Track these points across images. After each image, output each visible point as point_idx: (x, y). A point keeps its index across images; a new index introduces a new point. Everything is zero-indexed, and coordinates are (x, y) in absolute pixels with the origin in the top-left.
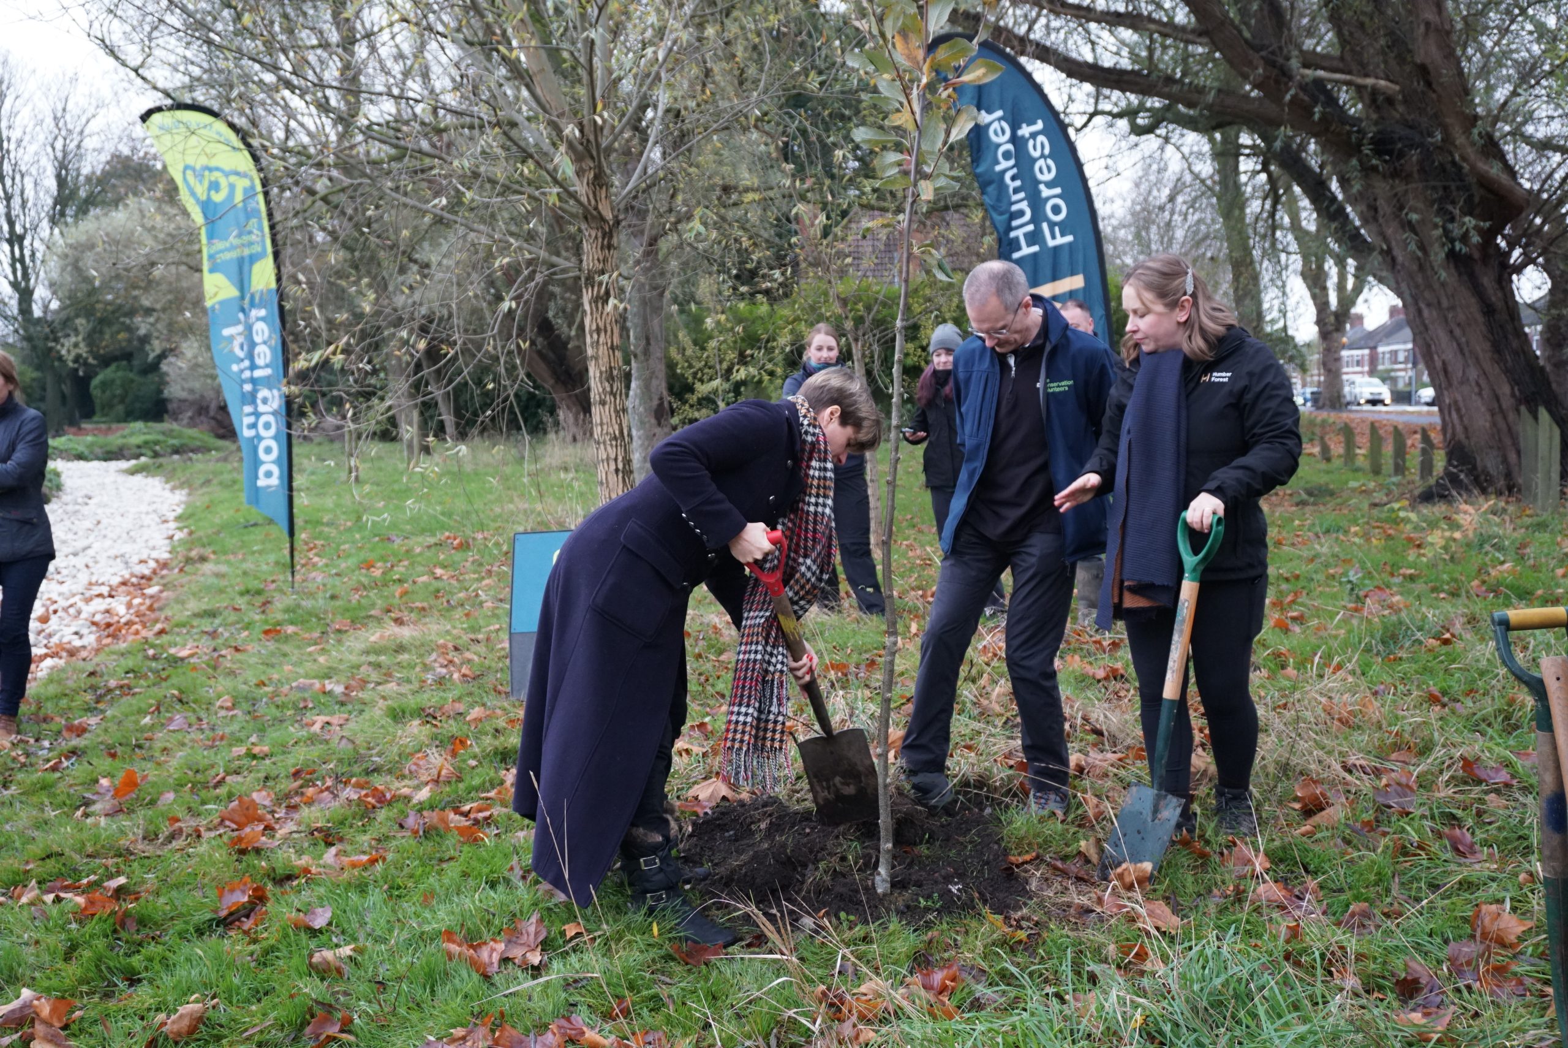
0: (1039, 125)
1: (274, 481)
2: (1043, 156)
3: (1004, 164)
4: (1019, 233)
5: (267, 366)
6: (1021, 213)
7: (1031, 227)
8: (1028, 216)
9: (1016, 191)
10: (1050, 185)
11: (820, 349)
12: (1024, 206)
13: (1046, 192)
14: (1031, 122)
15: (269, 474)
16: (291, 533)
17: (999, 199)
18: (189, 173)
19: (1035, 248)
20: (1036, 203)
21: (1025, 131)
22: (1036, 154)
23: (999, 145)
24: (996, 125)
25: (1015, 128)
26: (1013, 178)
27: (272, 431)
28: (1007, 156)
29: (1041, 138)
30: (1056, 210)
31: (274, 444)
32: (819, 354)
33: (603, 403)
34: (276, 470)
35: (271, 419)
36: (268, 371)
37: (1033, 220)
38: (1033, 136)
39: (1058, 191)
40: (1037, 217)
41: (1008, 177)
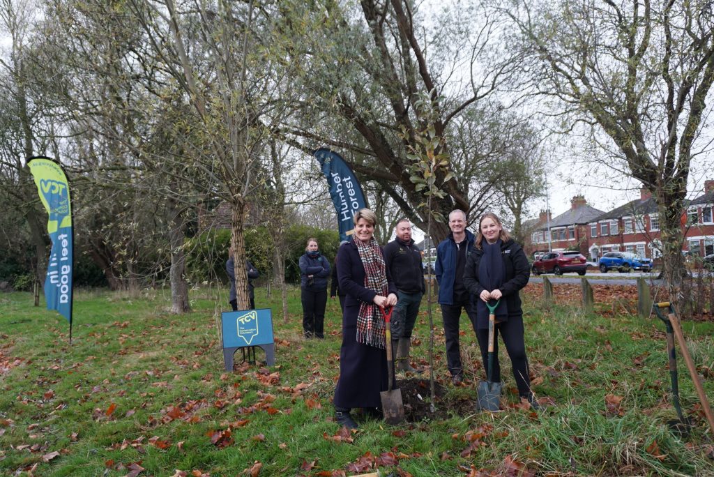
0: (349, 178)
1: (66, 301)
2: (351, 188)
3: (339, 190)
4: (344, 213)
5: (66, 256)
6: (345, 206)
7: (348, 211)
8: (347, 207)
9: (343, 199)
10: (353, 197)
11: (312, 246)
12: (345, 204)
13: (352, 200)
14: (347, 177)
15: (64, 298)
16: (71, 322)
17: (338, 201)
18: (43, 182)
19: (349, 218)
20: (349, 203)
21: (345, 180)
22: (349, 187)
23: (337, 184)
24: (336, 178)
25: (342, 178)
26: (342, 195)
27: (66, 282)
28: (340, 187)
29: (350, 182)
30: (355, 205)
31: (67, 287)
32: (312, 248)
33: (239, 267)
34: (67, 297)
35: (66, 277)
36: (66, 259)
37: (348, 209)
38: (348, 181)
39: (356, 199)
40: (350, 208)
41: (340, 194)
